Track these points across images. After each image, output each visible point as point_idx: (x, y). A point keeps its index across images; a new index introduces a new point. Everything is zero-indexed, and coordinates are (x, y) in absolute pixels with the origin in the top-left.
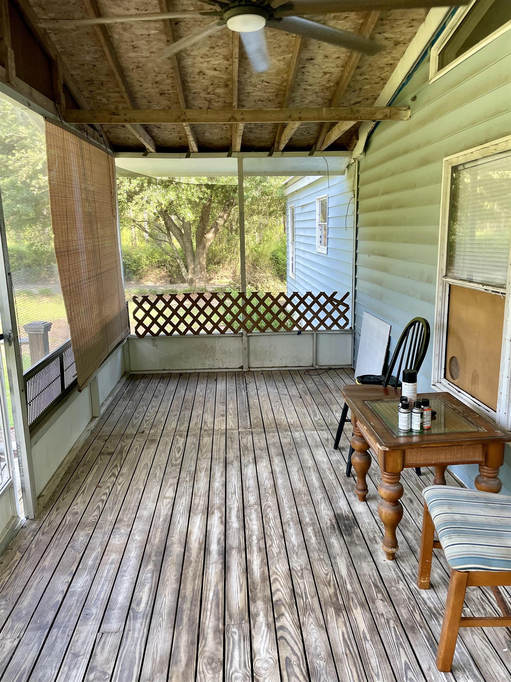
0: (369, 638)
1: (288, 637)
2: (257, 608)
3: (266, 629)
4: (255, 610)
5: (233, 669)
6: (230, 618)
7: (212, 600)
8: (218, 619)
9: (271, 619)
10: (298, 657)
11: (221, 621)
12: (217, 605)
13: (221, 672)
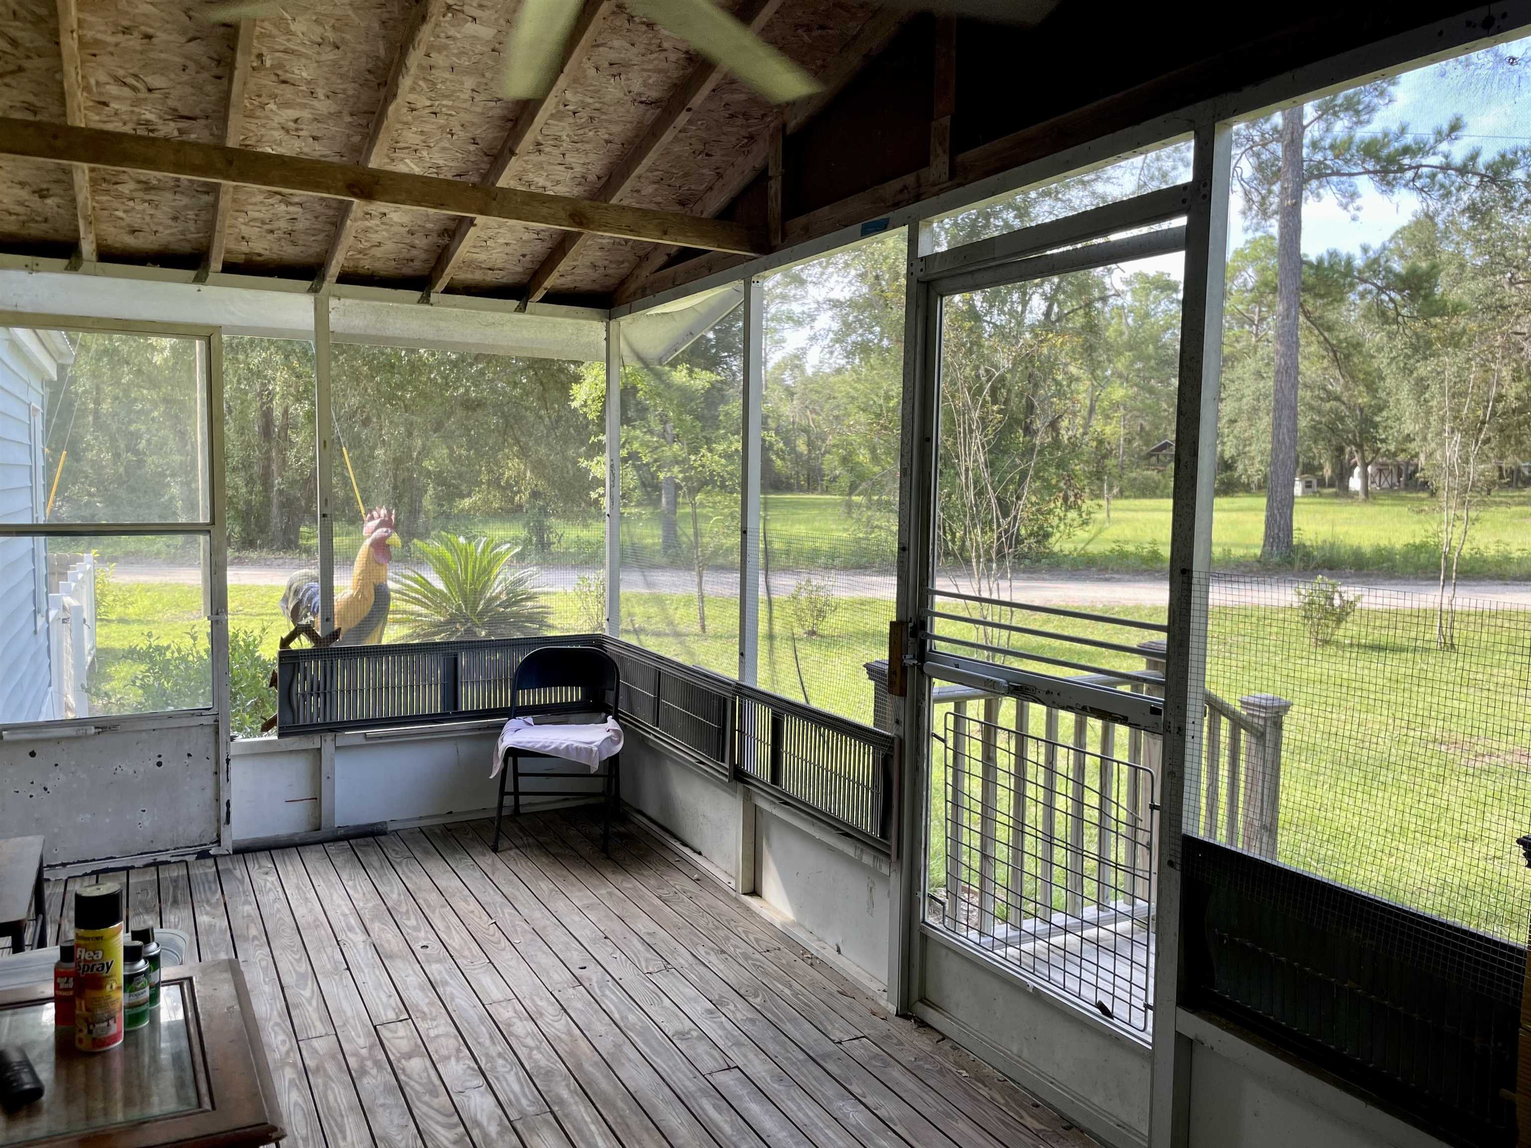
0: (300, 1142)
1: (440, 1118)
2: (504, 1141)
3: (479, 1117)
4: (506, 1138)
5: (512, 1073)
6: (546, 1121)
7: (594, 1137)
8: (566, 1116)
9: (475, 1133)
10: (420, 1101)
11: (559, 1114)
12: (579, 1131)
13: (528, 1068)
